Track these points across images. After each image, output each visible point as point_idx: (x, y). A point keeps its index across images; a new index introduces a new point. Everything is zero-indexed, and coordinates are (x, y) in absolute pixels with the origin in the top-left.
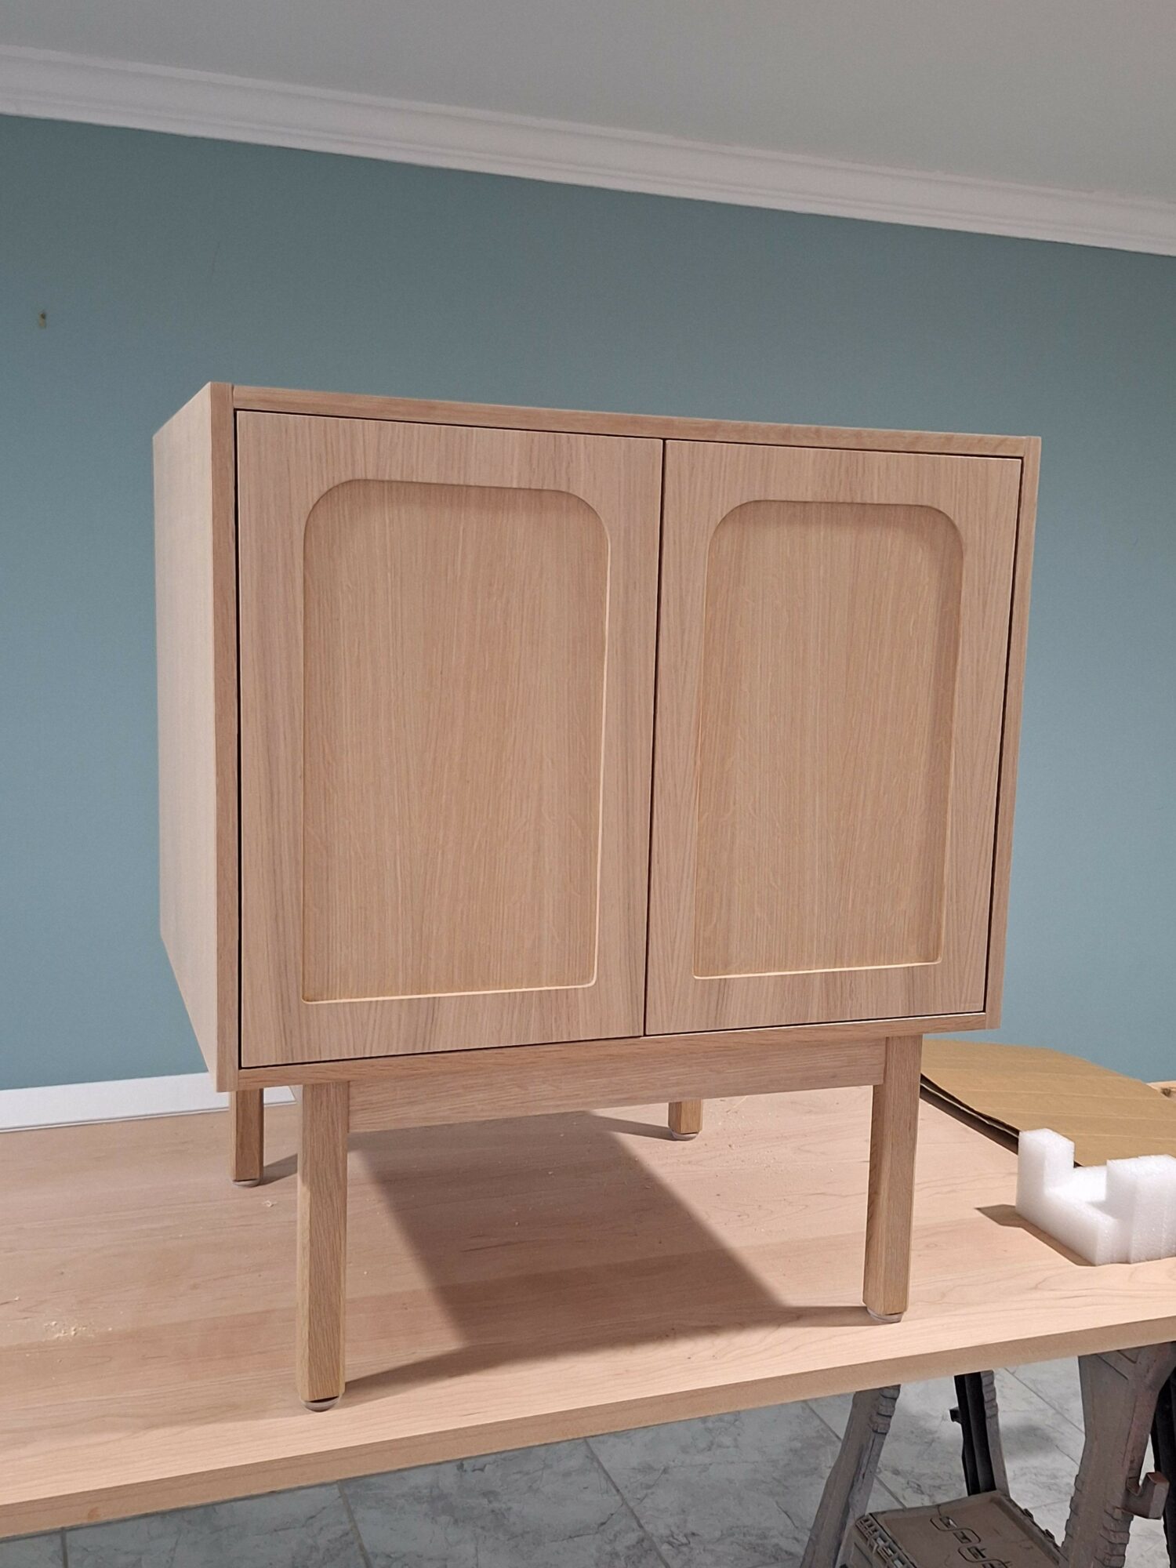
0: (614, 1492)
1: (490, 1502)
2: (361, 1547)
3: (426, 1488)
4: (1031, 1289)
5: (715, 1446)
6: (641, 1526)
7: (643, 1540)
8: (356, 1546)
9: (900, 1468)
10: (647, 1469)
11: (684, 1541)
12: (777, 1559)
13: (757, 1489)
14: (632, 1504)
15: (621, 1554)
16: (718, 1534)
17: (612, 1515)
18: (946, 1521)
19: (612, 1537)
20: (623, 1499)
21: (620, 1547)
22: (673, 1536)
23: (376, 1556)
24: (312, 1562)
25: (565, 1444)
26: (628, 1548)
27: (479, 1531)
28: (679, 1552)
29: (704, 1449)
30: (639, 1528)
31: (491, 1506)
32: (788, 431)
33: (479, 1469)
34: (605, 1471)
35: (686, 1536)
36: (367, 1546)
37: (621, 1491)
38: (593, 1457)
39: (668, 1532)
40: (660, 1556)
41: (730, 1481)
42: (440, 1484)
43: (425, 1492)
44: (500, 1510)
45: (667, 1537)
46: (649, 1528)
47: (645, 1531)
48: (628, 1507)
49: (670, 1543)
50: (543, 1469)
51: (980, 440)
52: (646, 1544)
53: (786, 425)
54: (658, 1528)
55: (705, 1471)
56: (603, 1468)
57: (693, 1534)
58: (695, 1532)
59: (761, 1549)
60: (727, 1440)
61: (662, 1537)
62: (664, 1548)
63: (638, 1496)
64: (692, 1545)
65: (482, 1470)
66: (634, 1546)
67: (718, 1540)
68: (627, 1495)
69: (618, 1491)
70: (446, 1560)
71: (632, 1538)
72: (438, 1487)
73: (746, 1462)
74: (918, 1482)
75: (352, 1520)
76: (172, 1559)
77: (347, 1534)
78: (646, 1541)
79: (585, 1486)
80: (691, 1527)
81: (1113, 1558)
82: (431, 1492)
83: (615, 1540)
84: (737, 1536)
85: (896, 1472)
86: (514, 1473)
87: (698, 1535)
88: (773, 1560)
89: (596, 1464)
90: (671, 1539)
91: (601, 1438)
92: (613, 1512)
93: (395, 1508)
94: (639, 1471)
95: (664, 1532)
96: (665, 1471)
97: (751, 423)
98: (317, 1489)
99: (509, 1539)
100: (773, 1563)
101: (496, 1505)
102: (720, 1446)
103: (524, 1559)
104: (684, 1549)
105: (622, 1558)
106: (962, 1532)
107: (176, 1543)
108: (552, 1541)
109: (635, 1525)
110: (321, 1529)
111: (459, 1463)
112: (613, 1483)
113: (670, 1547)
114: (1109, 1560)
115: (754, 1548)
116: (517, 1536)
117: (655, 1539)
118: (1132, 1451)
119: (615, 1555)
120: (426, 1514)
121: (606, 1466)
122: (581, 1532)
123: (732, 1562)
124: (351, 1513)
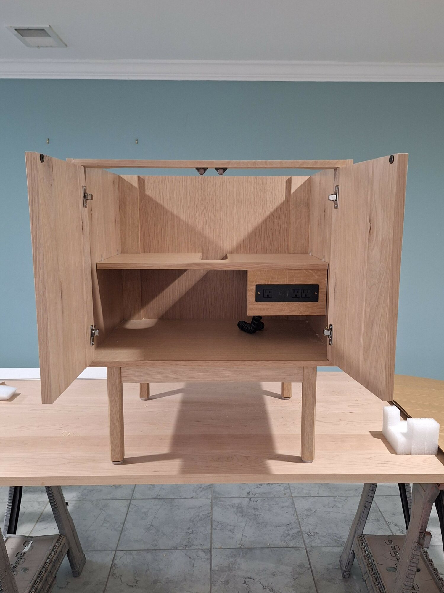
0: (296, 515)
1: (255, 511)
2: (211, 518)
3: (237, 504)
4: (368, 459)
5: (335, 506)
6: (300, 527)
7: (299, 532)
8: (210, 518)
9: (398, 524)
10: (310, 510)
11: (313, 534)
12: (342, 546)
13: (344, 523)
14: (300, 520)
15: (290, 535)
16: (325, 534)
17: (292, 522)
18: (390, 541)
19: (289, 529)
20: (298, 518)
21: (291, 533)
22: (309, 532)
23: (215, 521)
24: (196, 520)
25: (285, 498)
26: (293, 533)
27: (248, 520)
28: (310, 538)
29: (331, 507)
30: (299, 528)
31: (255, 513)
32: (255, 163)
33: (255, 501)
34: (295, 509)
35: (314, 533)
36: (213, 518)
37: (298, 515)
38: (293, 503)
39: (308, 531)
40: (303, 538)
41: (336, 518)
42: (242, 504)
43: (237, 505)
44: (257, 514)
45: (308, 532)
46: (302, 528)
47: (301, 529)
48: (299, 521)
49: (308, 534)
50: (276, 504)
51: (329, 162)
52: (300, 533)
53: (254, 161)
54: (305, 529)
55: (328, 514)
56: (295, 507)
57: (317, 533)
58: (318, 532)
59: (338, 541)
60: (340, 505)
61: (306, 532)
62: (305, 536)
63: (303, 518)
64: (315, 536)
65: (256, 501)
66: (295, 533)
67: (325, 536)
68: (299, 517)
69: (297, 515)
70: (235, 526)
71: (296, 530)
72: (241, 504)
73: (344, 513)
74: (403, 530)
75: (212, 509)
76: (157, 512)
77: (209, 513)
78: (300, 532)
79: (287, 512)
80: (317, 531)
81: (413, 559)
82: (238, 505)
83: (290, 530)
84: (331, 536)
85: (396, 525)
86: (266, 504)
87: (318, 533)
88: (341, 546)
89: (293, 506)
90: (309, 533)
91: (298, 498)
92: (293, 521)
93: (226, 508)
94: (306, 510)
95: (307, 530)
96: (315, 512)
97: (241, 161)
98: (205, 499)
99: (256, 524)
100: (340, 547)
101: (257, 513)
102: (337, 507)
103: (259, 530)
104: (312, 537)
105: (290, 536)
106: (394, 546)
107: (160, 508)
108: (270, 527)
109: (298, 527)
110: (202, 511)
111: (250, 498)
112: (296, 512)
113: (308, 536)
114: (412, 560)
115: (335, 541)
116: (259, 523)
117: (303, 532)
118: (422, 523)
119: (288, 535)
120: (234, 512)
121: (296, 507)
122: (280, 526)
123: (327, 544)
124: (212, 508)
